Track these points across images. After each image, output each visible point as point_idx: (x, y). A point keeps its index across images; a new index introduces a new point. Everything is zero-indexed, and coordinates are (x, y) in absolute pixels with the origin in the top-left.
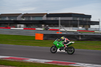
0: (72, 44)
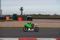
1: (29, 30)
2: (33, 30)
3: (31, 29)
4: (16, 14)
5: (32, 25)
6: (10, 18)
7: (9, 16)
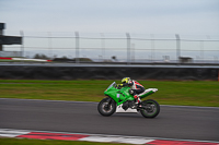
0: (151, 93)
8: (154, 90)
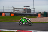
1: (24, 24)
2: (27, 24)
3: (25, 23)
4: (46, 12)
5: (26, 20)
6: (41, 15)
7: (40, 13)
8: (31, 19)
